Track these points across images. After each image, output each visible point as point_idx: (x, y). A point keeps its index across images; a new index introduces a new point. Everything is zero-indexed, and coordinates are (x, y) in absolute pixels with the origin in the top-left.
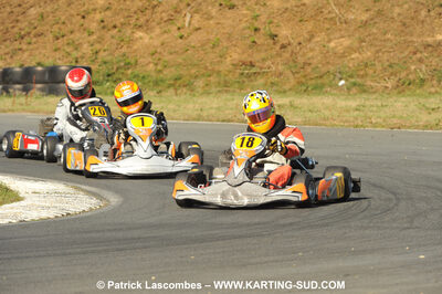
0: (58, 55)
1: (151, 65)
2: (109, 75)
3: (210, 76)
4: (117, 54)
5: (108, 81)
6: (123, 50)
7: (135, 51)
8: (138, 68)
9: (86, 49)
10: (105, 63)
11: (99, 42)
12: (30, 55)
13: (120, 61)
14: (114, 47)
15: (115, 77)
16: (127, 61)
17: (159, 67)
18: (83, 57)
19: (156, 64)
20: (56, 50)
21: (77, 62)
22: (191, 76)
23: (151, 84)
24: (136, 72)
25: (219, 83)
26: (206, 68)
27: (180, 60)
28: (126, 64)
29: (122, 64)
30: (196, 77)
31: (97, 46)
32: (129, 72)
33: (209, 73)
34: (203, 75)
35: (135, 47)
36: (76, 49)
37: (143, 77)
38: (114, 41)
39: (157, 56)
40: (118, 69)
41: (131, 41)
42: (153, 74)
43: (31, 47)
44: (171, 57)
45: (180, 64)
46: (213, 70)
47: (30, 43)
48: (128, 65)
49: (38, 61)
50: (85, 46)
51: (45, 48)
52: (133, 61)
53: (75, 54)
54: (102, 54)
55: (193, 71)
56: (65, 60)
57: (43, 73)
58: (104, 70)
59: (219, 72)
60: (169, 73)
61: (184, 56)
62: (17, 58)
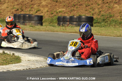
0: (86, 12)
1: (119, 17)
2: (104, 20)
4: (107, 12)
5: (103, 22)
6: (110, 11)
7: (114, 12)
8: (114, 18)
9: (97, 10)
10: (103, 15)
11: (101, 8)
12: (77, 12)
13: (108, 15)
14: (106, 10)
15: (106, 20)
16: (111, 15)
18: (95, 13)
19: (121, 17)
20: (86, 10)
21: (93, 15)
23: (118, 23)
24: (114, 19)
28: (110, 16)
29: (109, 16)
31: (101, 10)
32: (111, 19)
35: (114, 10)
36: (93, 10)
37: (116, 21)
38: (107, 8)
40: (107, 18)
41: (113, 8)
43: (77, 9)
47: (77, 8)
48: (111, 17)
49: (79, 14)
50: (97, 9)
51: (82, 10)
52: (113, 15)
53: (93, 12)
54: (102, 13)
56: (89, 14)
57: (76, 18)
58: (102, 18)
62: (72, 13)
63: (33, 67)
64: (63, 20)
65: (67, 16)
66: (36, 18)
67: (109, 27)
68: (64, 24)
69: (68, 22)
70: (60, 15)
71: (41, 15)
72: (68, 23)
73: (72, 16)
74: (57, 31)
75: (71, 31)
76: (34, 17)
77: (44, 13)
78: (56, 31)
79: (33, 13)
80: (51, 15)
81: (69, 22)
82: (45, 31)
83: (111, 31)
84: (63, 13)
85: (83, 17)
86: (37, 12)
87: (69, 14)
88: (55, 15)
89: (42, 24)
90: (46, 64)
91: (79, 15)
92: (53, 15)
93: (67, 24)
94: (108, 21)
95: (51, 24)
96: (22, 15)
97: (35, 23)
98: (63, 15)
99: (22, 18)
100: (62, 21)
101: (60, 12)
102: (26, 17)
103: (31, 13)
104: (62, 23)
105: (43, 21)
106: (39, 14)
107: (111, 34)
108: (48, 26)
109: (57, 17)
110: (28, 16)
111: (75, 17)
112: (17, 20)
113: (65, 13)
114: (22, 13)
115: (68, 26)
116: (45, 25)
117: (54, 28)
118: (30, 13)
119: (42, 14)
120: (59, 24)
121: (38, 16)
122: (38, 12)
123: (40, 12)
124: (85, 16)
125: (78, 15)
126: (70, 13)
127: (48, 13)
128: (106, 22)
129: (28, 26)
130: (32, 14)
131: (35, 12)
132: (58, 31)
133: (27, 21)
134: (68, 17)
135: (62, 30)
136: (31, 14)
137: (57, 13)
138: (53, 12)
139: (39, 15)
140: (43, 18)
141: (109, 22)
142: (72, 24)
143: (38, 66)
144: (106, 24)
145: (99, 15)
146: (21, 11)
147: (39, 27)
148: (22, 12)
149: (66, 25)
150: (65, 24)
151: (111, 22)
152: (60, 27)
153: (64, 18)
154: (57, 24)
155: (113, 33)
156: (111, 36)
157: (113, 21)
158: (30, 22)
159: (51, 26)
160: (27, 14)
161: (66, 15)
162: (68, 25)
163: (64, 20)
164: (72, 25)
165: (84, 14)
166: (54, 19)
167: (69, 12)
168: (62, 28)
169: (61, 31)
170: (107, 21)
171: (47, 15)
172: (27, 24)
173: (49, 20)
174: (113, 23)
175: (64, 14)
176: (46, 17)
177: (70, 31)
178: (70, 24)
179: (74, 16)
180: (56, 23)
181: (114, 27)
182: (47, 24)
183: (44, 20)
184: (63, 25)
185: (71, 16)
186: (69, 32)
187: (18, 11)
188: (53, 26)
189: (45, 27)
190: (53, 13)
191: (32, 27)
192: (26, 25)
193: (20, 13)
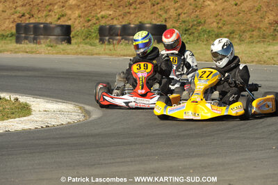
0: (153, 16)
1: (215, 24)
2: (186, 30)
3: (253, 31)
4: (193, 16)
5: (185, 34)
7: (205, 14)
8: (206, 25)
9: (172, 13)
10: (184, 22)
11: (181, 8)
12: (135, 17)
13: (194, 21)
14: (190, 11)
15: (190, 31)
16: (199, 20)
17: (220, 25)
18: (169, 18)
19: (218, 23)
20: (152, 13)
21: (166, 21)
22: (241, 31)
23: (214, 36)
24: (205, 28)
25: (259, 36)
26: (251, 26)
27: (234, 20)
28: (197, 23)
29: (195, 23)
30: (244, 32)
31: (180, 11)
32: (200, 28)
33: (253, 29)
34: (249, 30)
35: (205, 11)
36: (166, 12)
37: (209, 32)
38: (191, 7)
39: (219, 17)
40: (192, 27)
41: (203, 7)
42: (215, 30)
43: (136, 11)
44: (228, 18)
45: (234, 23)
46: (255, 27)
47: (135, 9)
48: (199, 24)
49: (140, 20)
50: (172, 10)
51: (145, 12)
52: (203, 21)
53: (165, 16)
54: (183, 17)
55: (242, 28)
56: (158, 20)
57: (134, 28)
58: (184, 27)
59: (259, 28)
60: (226, 29)
61: (237, 18)
62: (126, 18)
63: (54, 122)
64: (109, 33)
65: (118, 24)
66: (58, 31)
67: (196, 43)
68: (111, 40)
69: (118, 35)
70: (103, 22)
71: (67, 24)
72: (119, 38)
73: (126, 23)
74: (99, 54)
75: (126, 52)
76: (54, 28)
77: (73, 20)
78: (96, 54)
79: (52, 20)
80: (86, 24)
81: (120, 36)
82: (76, 53)
83: (201, 51)
84: (110, 19)
85: (148, 25)
86: (59, 19)
87: (121, 20)
88: (95, 24)
89: (69, 42)
90: (78, 117)
91: (140, 22)
92: (90, 23)
93: (116, 40)
94: (194, 31)
95: (88, 40)
96: (32, 25)
97: (56, 39)
98: (109, 23)
99: (32, 30)
100: (107, 34)
101: (102, 18)
102: (40, 28)
103: (49, 20)
104: (107, 38)
105: (71, 36)
106: (64, 22)
107: (200, 57)
108: (81, 45)
109: (98, 27)
110: (42, 26)
111: (132, 26)
112: (23, 35)
113: (112, 19)
114: (32, 21)
115: (118, 43)
116: (76, 43)
117: (93, 47)
118: (46, 20)
119: (69, 23)
120: (102, 41)
121: (62, 26)
122: (62, 19)
123: (65, 18)
124: (150, 24)
125: (137, 23)
126: (123, 18)
127: (82, 19)
128: (190, 34)
129: (44, 46)
130: (51, 23)
131: (56, 19)
132: (101, 52)
133: (42, 37)
134: (119, 26)
135: (107, 51)
136: (48, 22)
137: (98, 19)
138: (90, 18)
139: (63, 24)
140: (72, 29)
141: (196, 34)
142: (126, 39)
143: (64, 120)
144: (191, 38)
145: (177, 21)
146: (30, 18)
147: (64, 46)
148: (32, 19)
149: (115, 42)
150: (113, 40)
151: (199, 33)
152: (103, 46)
153: (111, 28)
154: (98, 41)
155: (205, 55)
156: (201, 60)
157: (204, 31)
158: (47, 39)
159: (86, 44)
160: (42, 23)
161: (115, 22)
162: (119, 41)
163: (112, 32)
164: (127, 42)
165: (149, 20)
166: (92, 30)
167: (120, 18)
168: (107, 47)
169: (106, 54)
170: (193, 33)
171: (79, 23)
172: (42, 41)
173: (83, 32)
174: (204, 35)
175: (111, 21)
176: (77, 28)
177: (122, 53)
178: (122, 39)
179: (130, 24)
180: (96, 39)
181: (205, 43)
182: (80, 40)
183: (72, 34)
184: (109, 42)
185: (124, 23)
186: (121, 56)
187: (23, 18)
188: (91, 45)
189: (76, 46)
190: (89, 21)
191: (52, 47)
192: (39, 43)
193: (27, 22)
